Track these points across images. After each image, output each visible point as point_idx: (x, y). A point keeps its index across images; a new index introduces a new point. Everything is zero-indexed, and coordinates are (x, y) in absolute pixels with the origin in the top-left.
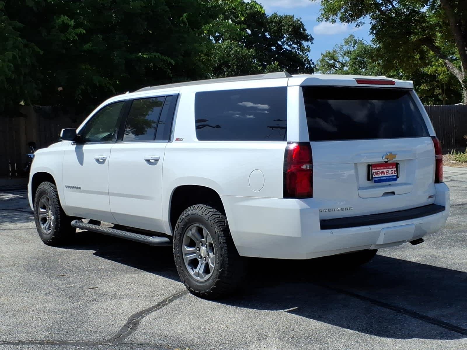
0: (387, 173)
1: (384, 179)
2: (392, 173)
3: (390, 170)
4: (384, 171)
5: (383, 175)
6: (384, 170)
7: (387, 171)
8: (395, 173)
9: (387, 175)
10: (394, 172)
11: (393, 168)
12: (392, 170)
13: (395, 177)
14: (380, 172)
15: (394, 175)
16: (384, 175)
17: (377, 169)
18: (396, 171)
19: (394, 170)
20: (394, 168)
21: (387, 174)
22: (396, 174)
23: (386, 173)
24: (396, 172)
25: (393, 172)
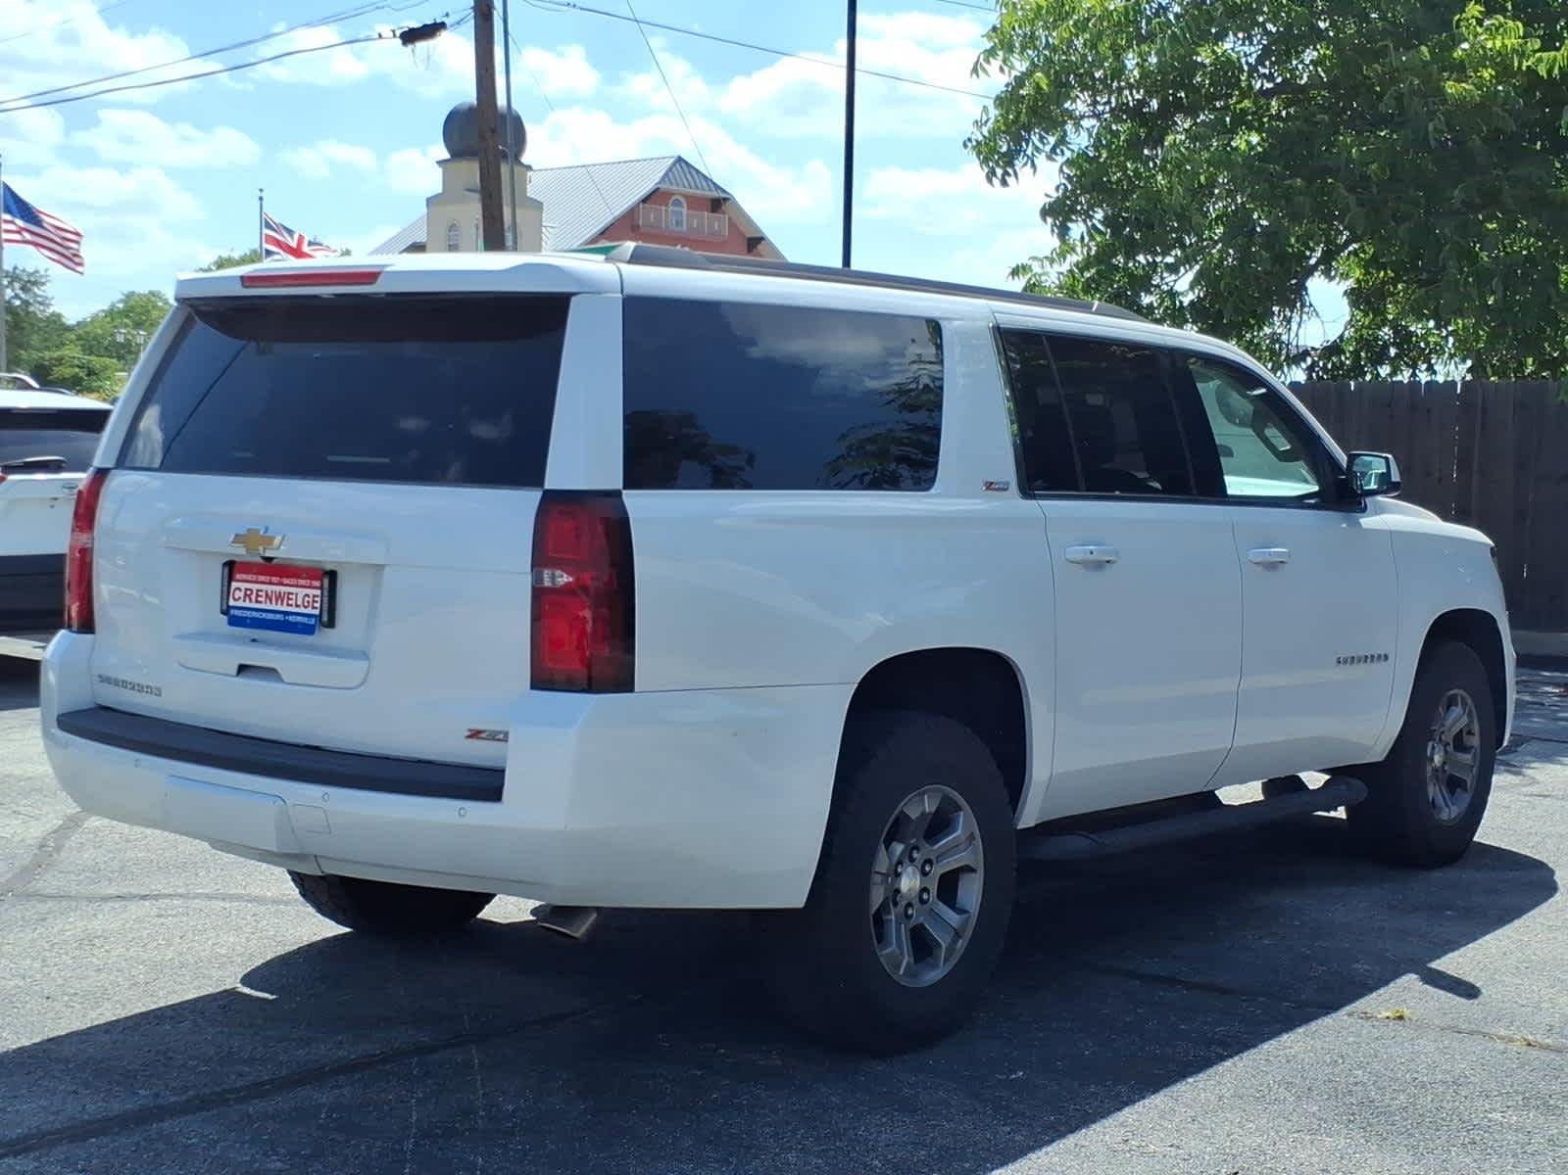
0: (290, 602)
1: (278, 621)
2: (306, 604)
3: (302, 592)
4: (280, 593)
5: (277, 604)
6: (283, 589)
7: (292, 594)
8: (314, 608)
9: (289, 609)
10: (314, 601)
11: (310, 587)
12: (308, 596)
13: (313, 620)
14: (267, 592)
15: (309, 611)
16: (279, 608)
17: (256, 582)
18: (318, 599)
19: (314, 596)
20: (315, 588)
21: (288, 605)
22: (317, 612)
23: (289, 599)
24: (318, 605)
25: (308, 602)
